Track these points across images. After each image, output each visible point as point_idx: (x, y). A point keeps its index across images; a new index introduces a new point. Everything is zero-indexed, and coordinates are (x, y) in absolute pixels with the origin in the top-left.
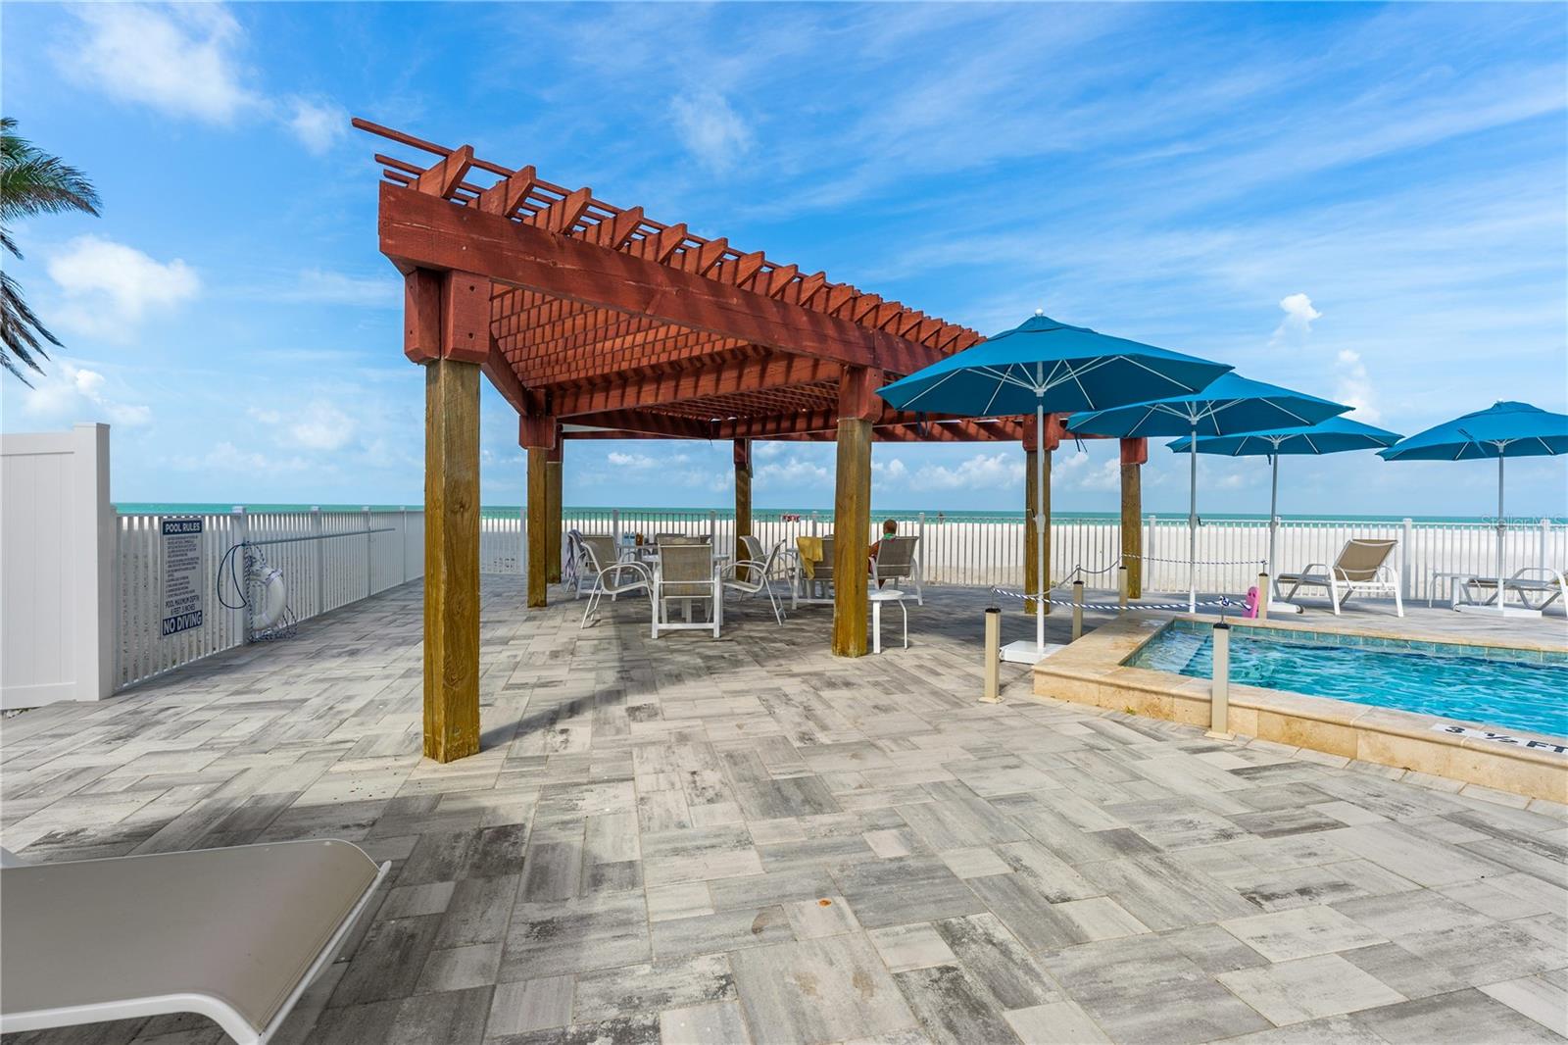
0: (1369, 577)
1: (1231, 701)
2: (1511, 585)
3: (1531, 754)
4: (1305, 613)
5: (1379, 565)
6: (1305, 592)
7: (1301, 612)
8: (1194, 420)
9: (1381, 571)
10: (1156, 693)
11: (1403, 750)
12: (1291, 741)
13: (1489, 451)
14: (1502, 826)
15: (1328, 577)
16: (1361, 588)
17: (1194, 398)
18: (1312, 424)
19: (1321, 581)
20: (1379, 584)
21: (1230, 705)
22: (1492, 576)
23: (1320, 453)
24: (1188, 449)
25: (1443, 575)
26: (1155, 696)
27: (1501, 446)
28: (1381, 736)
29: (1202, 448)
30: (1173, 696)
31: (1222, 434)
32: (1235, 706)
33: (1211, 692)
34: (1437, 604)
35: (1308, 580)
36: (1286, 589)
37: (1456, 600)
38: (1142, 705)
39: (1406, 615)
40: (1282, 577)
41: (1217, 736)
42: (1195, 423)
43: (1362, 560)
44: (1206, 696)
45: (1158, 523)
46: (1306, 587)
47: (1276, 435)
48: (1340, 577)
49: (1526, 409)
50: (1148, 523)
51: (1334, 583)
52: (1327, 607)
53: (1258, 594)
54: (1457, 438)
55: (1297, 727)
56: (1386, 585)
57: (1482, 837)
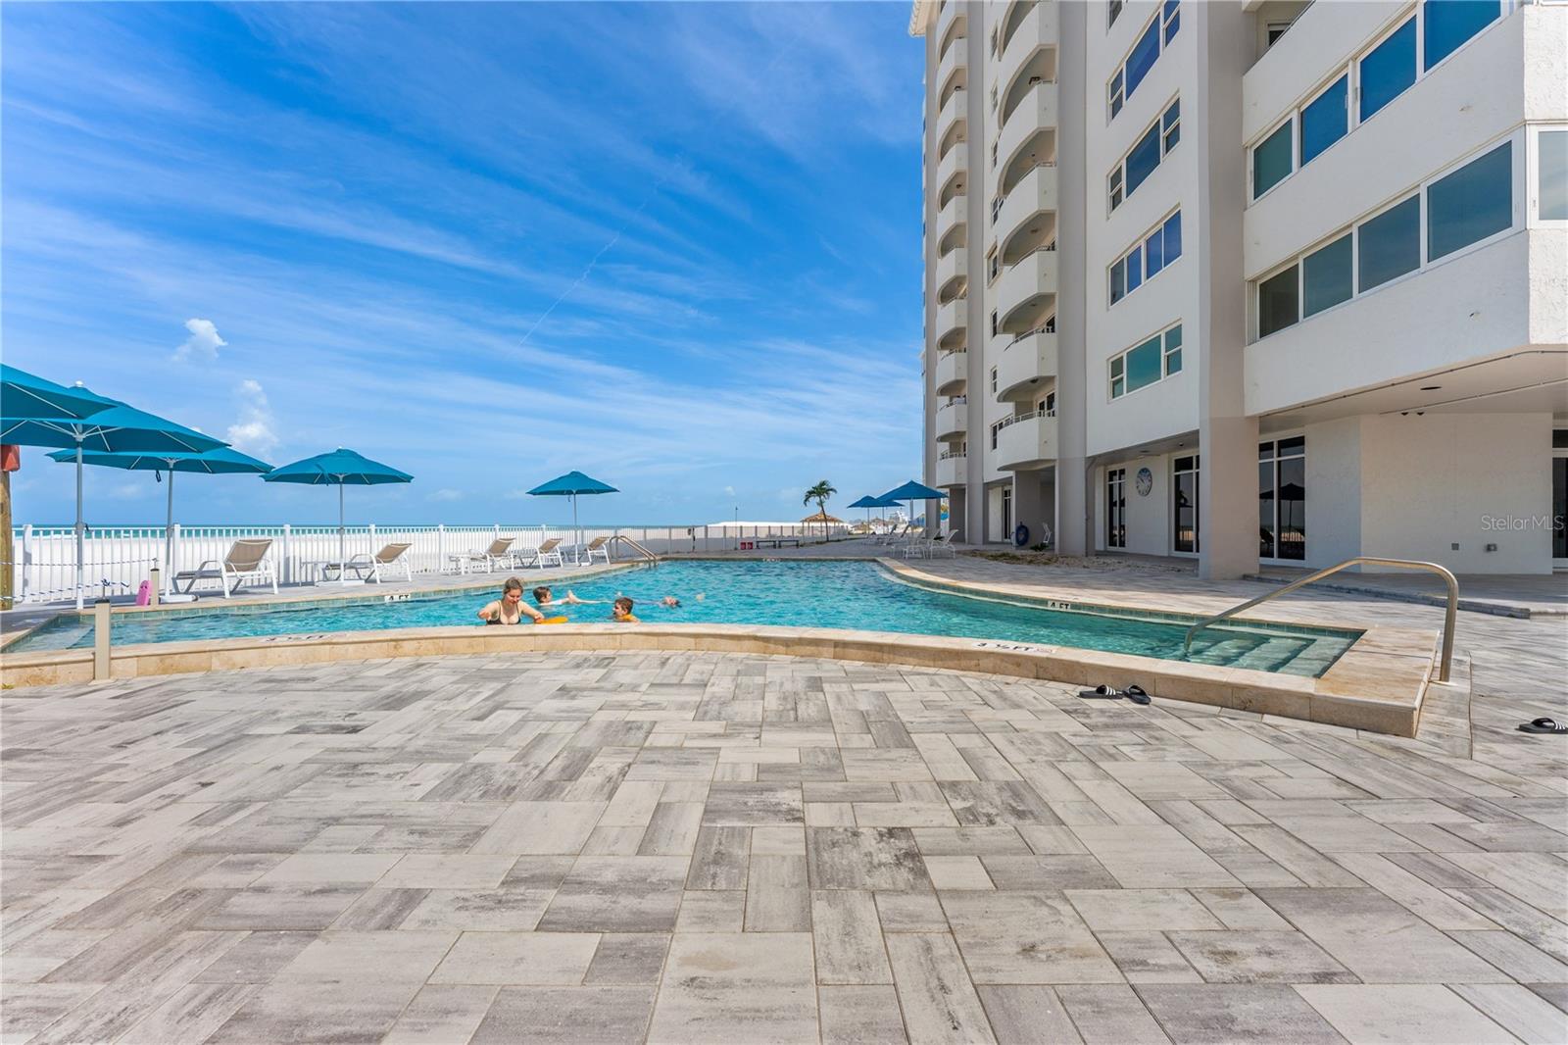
0: (254, 568)
1: (113, 655)
2: (350, 566)
3: (308, 642)
4: (200, 600)
5: (260, 558)
6: (201, 585)
7: (196, 600)
8: (80, 438)
9: (262, 564)
10: (37, 666)
11: (239, 657)
12: (165, 671)
13: (333, 479)
14: (286, 678)
15: (219, 571)
16: (248, 577)
17: (80, 422)
18: (199, 451)
19: (215, 574)
20: (260, 572)
21: (113, 659)
22: (337, 562)
23: (213, 472)
24: (74, 460)
25: (306, 563)
26: (36, 668)
27: (341, 477)
28: (226, 652)
29: (87, 460)
30: (56, 664)
31: (112, 451)
32: (116, 658)
33: (94, 654)
34: (304, 584)
35: (203, 575)
36: (183, 584)
37: (316, 580)
38: (20, 679)
39: (280, 592)
40: (180, 574)
41: (98, 683)
42: (81, 440)
43: (246, 557)
44: (92, 657)
45: (35, 533)
46: (202, 580)
47: (171, 457)
48: (230, 569)
49: (353, 454)
50: (20, 533)
51: (225, 574)
52: (221, 594)
53: (149, 586)
54: (314, 470)
55: (168, 661)
56: (266, 572)
57: (273, 684)
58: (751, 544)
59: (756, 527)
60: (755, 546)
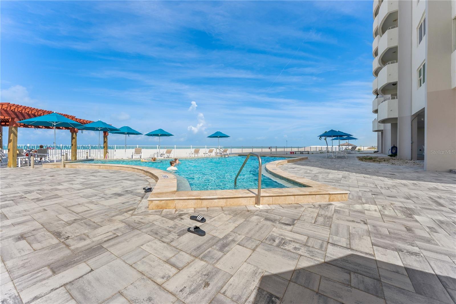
5: (141, 152)
43: (138, 151)
58: (293, 152)
59: (316, 147)
60: (294, 153)
